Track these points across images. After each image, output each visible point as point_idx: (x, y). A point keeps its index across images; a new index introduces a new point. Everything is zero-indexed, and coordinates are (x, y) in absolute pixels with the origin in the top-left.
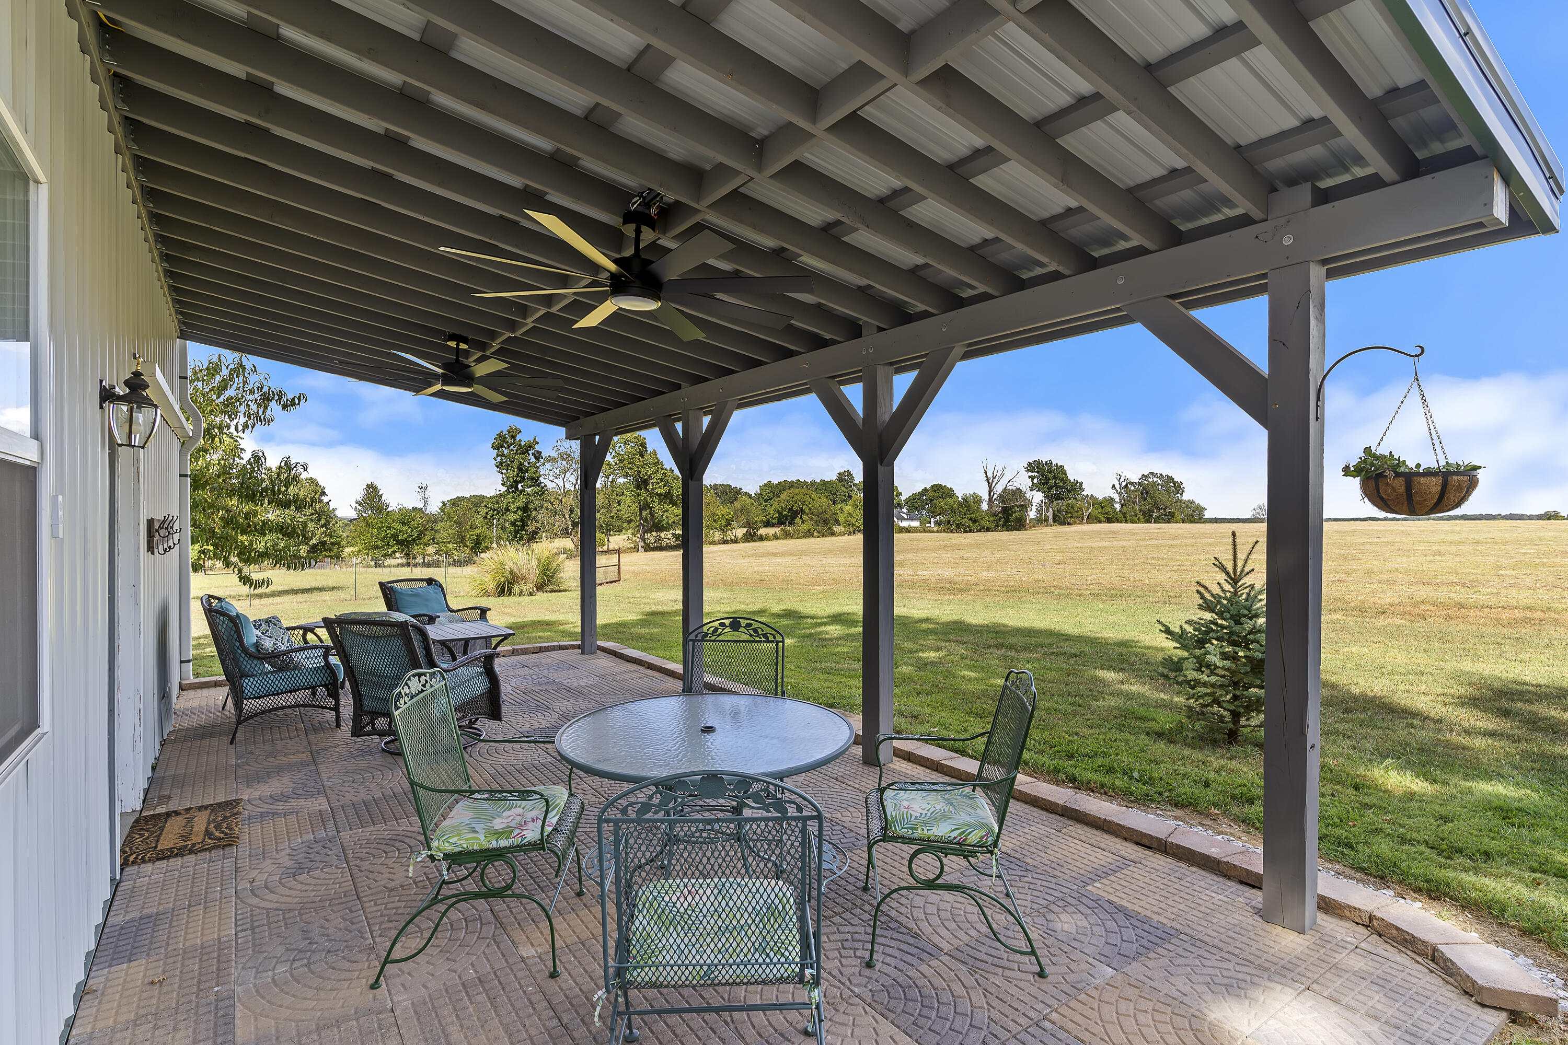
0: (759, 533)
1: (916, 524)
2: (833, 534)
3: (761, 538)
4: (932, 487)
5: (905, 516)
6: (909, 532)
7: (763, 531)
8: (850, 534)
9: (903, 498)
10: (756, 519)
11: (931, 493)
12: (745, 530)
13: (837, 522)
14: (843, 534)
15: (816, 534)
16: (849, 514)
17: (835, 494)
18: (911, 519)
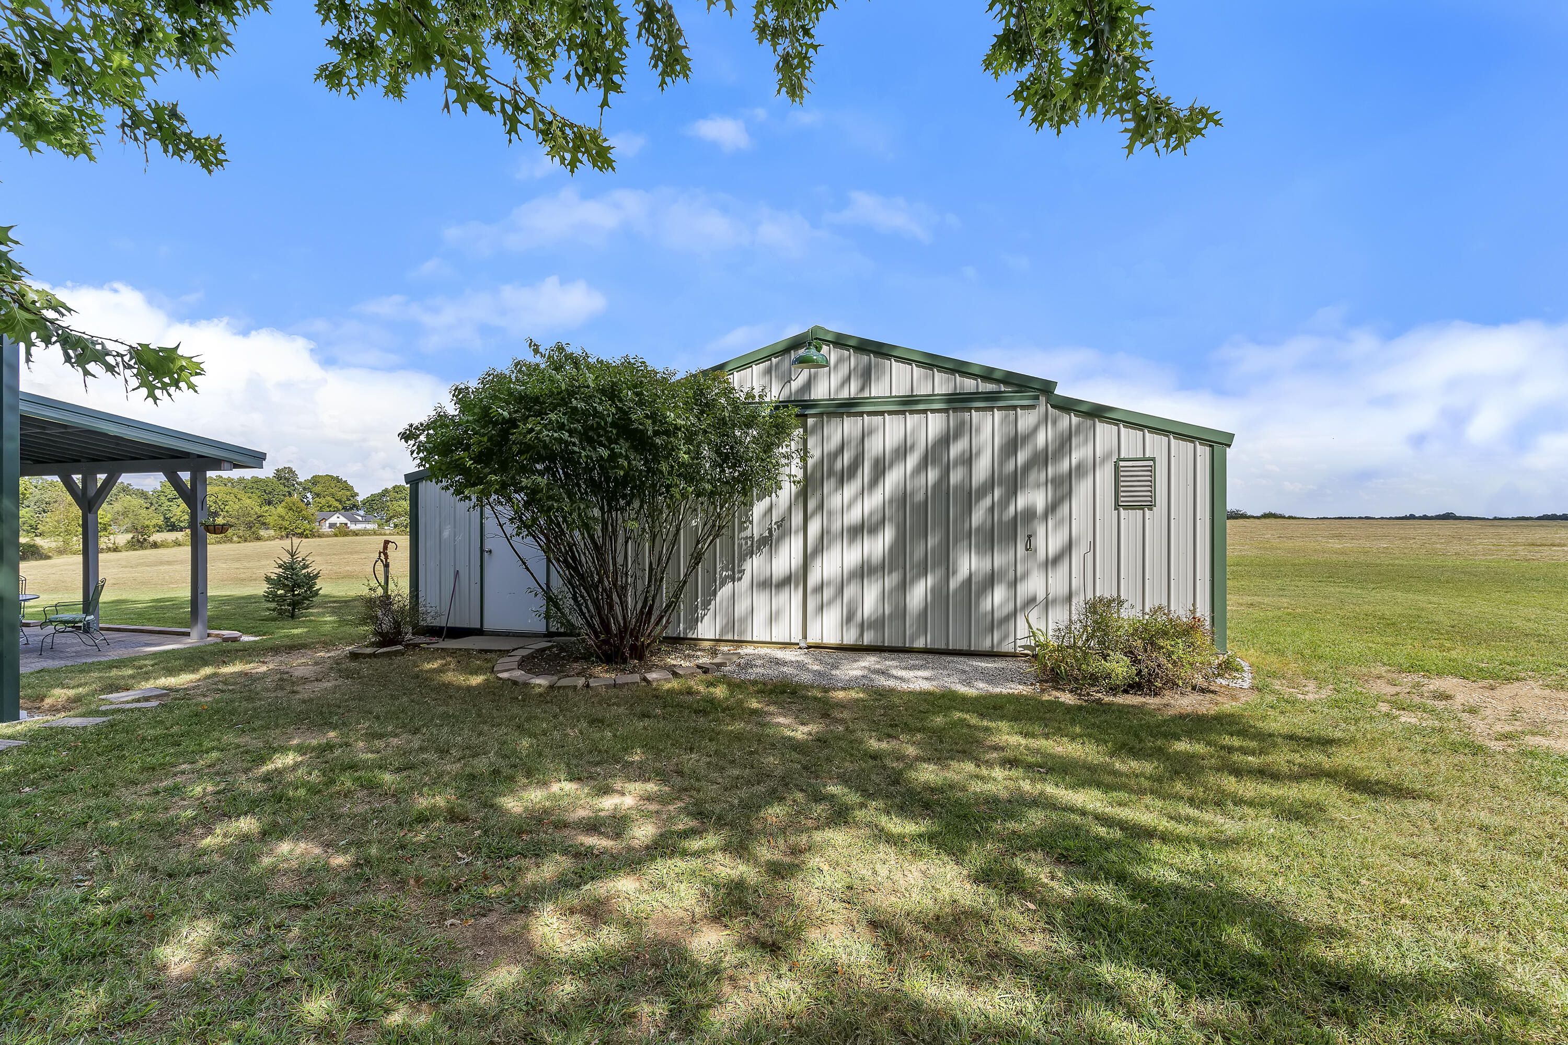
0: (151, 539)
1: (370, 526)
2: (258, 539)
3: (155, 545)
4: (394, 488)
5: (360, 518)
6: (357, 535)
7: (157, 537)
8: (282, 538)
9: (360, 498)
10: (147, 523)
11: (393, 494)
12: (130, 536)
13: (265, 525)
14: (274, 538)
15: (235, 539)
16: (280, 516)
17: (270, 493)
18: (368, 522)
